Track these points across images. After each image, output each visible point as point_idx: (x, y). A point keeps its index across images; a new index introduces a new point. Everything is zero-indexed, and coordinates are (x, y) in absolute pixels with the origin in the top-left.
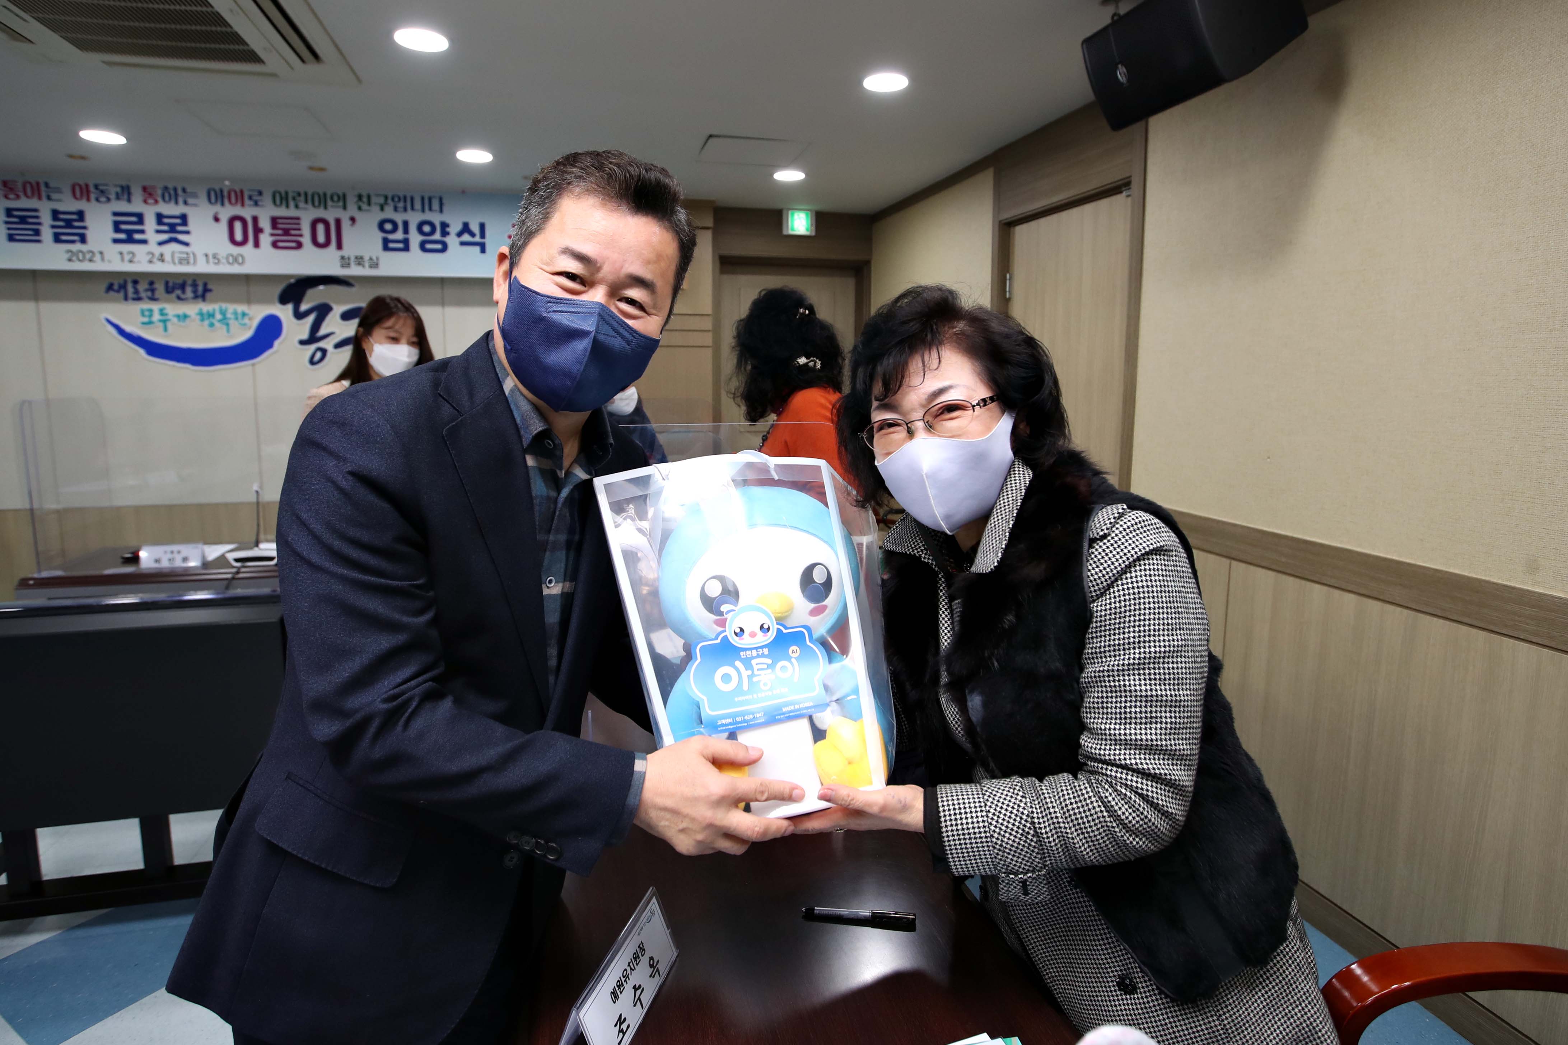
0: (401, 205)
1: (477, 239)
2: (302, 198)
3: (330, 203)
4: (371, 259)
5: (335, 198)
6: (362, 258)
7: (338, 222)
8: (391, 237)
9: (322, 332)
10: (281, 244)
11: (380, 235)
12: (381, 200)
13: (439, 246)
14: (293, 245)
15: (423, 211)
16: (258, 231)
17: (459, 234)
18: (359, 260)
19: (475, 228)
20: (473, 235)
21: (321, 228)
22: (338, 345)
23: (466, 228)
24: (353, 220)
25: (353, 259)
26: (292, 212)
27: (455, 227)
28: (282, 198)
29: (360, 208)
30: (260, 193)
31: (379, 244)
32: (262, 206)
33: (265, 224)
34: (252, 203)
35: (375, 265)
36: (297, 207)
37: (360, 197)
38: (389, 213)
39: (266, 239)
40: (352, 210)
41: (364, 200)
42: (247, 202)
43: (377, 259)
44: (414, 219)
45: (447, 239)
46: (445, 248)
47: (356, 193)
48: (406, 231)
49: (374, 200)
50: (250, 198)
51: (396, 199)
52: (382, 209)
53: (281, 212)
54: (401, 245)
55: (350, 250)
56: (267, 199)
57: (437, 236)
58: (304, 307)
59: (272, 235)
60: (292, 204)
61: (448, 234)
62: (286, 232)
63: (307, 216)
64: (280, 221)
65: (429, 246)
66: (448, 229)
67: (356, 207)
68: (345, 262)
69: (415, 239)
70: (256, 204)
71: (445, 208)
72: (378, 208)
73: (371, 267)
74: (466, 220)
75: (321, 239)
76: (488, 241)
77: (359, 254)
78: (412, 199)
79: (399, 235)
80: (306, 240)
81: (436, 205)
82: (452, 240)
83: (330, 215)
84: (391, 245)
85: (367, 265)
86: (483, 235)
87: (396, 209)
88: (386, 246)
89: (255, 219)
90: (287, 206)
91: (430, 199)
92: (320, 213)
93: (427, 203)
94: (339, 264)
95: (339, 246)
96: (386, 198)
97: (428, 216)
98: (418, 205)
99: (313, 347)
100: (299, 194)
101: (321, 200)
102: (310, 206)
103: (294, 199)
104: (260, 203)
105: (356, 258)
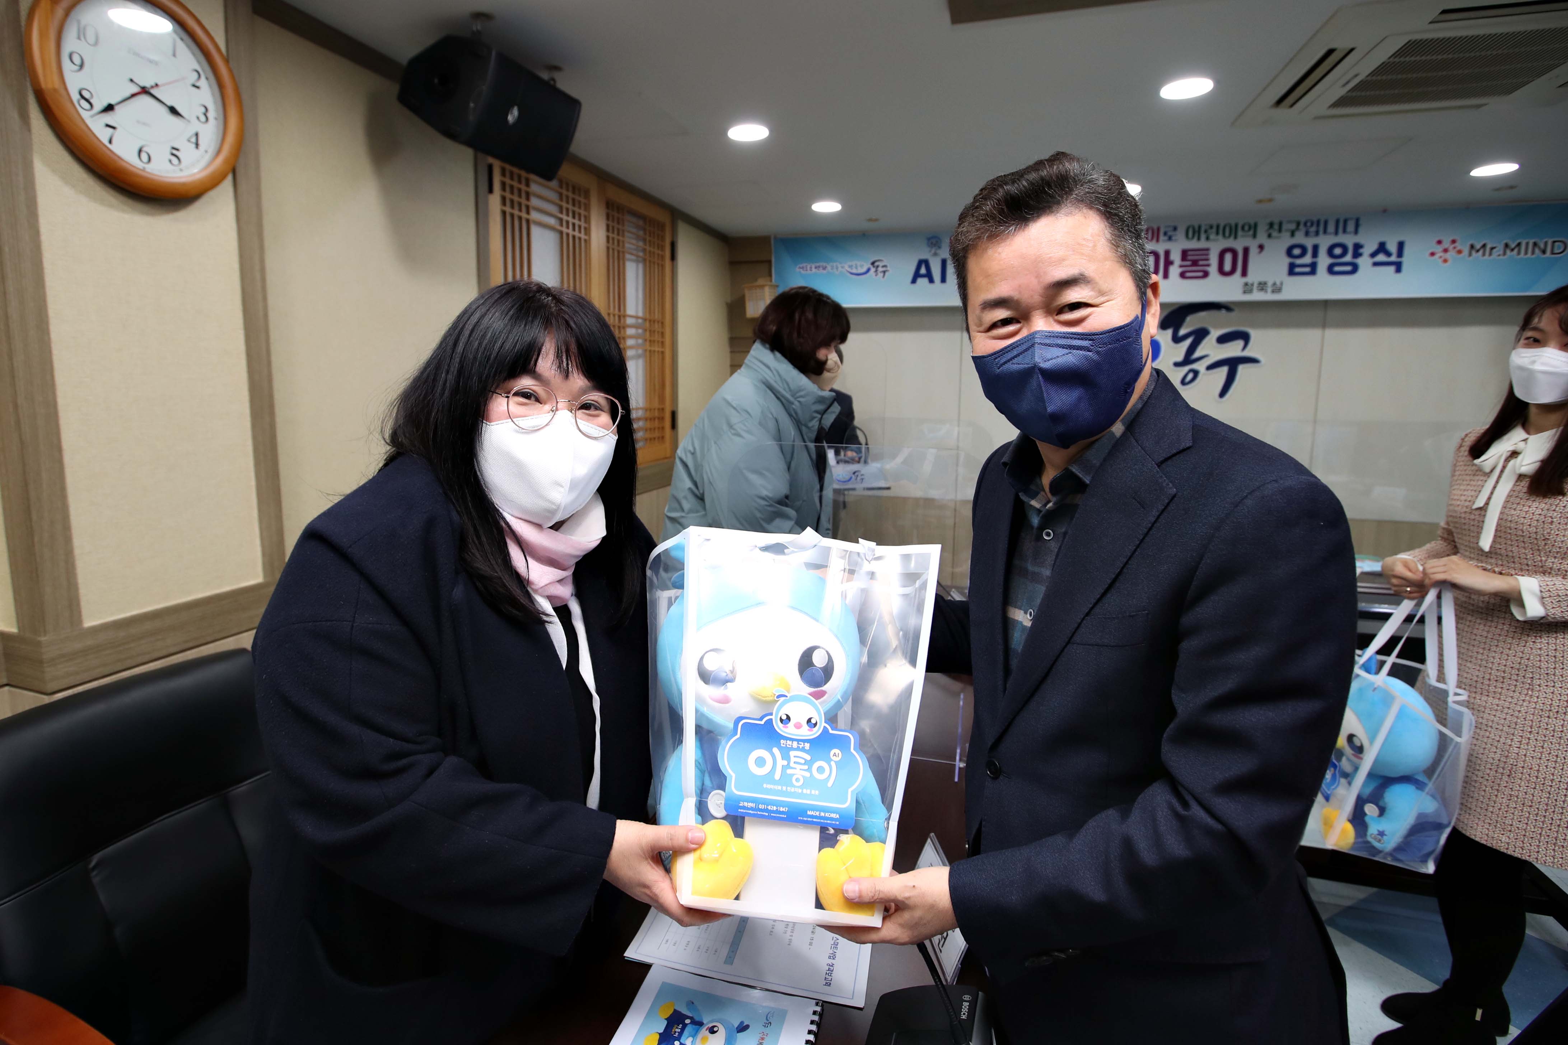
0: (1313, 229)
1: (1393, 258)
2: (1214, 230)
3: (1240, 233)
4: (1275, 284)
5: (1246, 228)
6: (1265, 283)
7: (1246, 251)
8: (1299, 261)
9: (1197, 354)
10: (1188, 274)
11: (1287, 260)
12: (1293, 226)
13: (1349, 268)
14: (1200, 274)
15: (1336, 233)
16: (1168, 263)
17: (1373, 255)
18: (1262, 286)
19: (1392, 247)
20: (1389, 254)
21: (1228, 257)
22: (1210, 367)
23: (1382, 248)
24: (1261, 247)
25: (1256, 285)
26: (1202, 244)
27: (1370, 247)
28: (1194, 232)
29: (1270, 236)
30: (1175, 229)
31: (1285, 269)
32: (1176, 240)
33: (1176, 257)
34: (1166, 238)
35: (1277, 289)
36: (1208, 239)
37: (1271, 225)
38: (1300, 238)
39: (1174, 271)
40: (1262, 238)
41: (1275, 227)
42: (1162, 237)
43: (1282, 284)
44: (1325, 242)
45: (1360, 261)
46: (1355, 269)
47: (1268, 221)
48: (1315, 254)
49: (1285, 226)
50: (1165, 234)
51: (1309, 224)
52: (1293, 234)
53: (1193, 244)
54: (1307, 269)
55: (1254, 276)
56: (1180, 234)
57: (1348, 258)
58: (1182, 332)
59: (1181, 266)
60: (1203, 236)
61: (1360, 255)
62: (1195, 263)
63: (1215, 247)
64: (1190, 253)
65: (1337, 269)
66: (1361, 251)
67: (1265, 235)
68: (1248, 288)
69: (1324, 261)
70: (1170, 239)
71: (1361, 230)
72: (1288, 234)
73: (1273, 292)
74: (1382, 239)
75: (1227, 267)
76: (1406, 260)
77: (1262, 279)
78: (1326, 223)
79: (1307, 259)
80: (1213, 269)
81: (1351, 227)
82: (1364, 262)
83: (1238, 245)
84: (1297, 270)
85: (1269, 290)
86: (1400, 254)
87: (1307, 234)
88: (1292, 271)
89: (1167, 253)
90: (1199, 239)
91: (1345, 221)
92: (1230, 243)
93: (1341, 225)
94: (1241, 291)
95: (1244, 273)
96: (1298, 224)
97: (1342, 238)
98: (1331, 228)
99: (1186, 369)
100: (1211, 227)
101: (1232, 230)
102: (1220, 237)
103: (1206, 231)
104: (1173, 238)
105: (1260, 283)
